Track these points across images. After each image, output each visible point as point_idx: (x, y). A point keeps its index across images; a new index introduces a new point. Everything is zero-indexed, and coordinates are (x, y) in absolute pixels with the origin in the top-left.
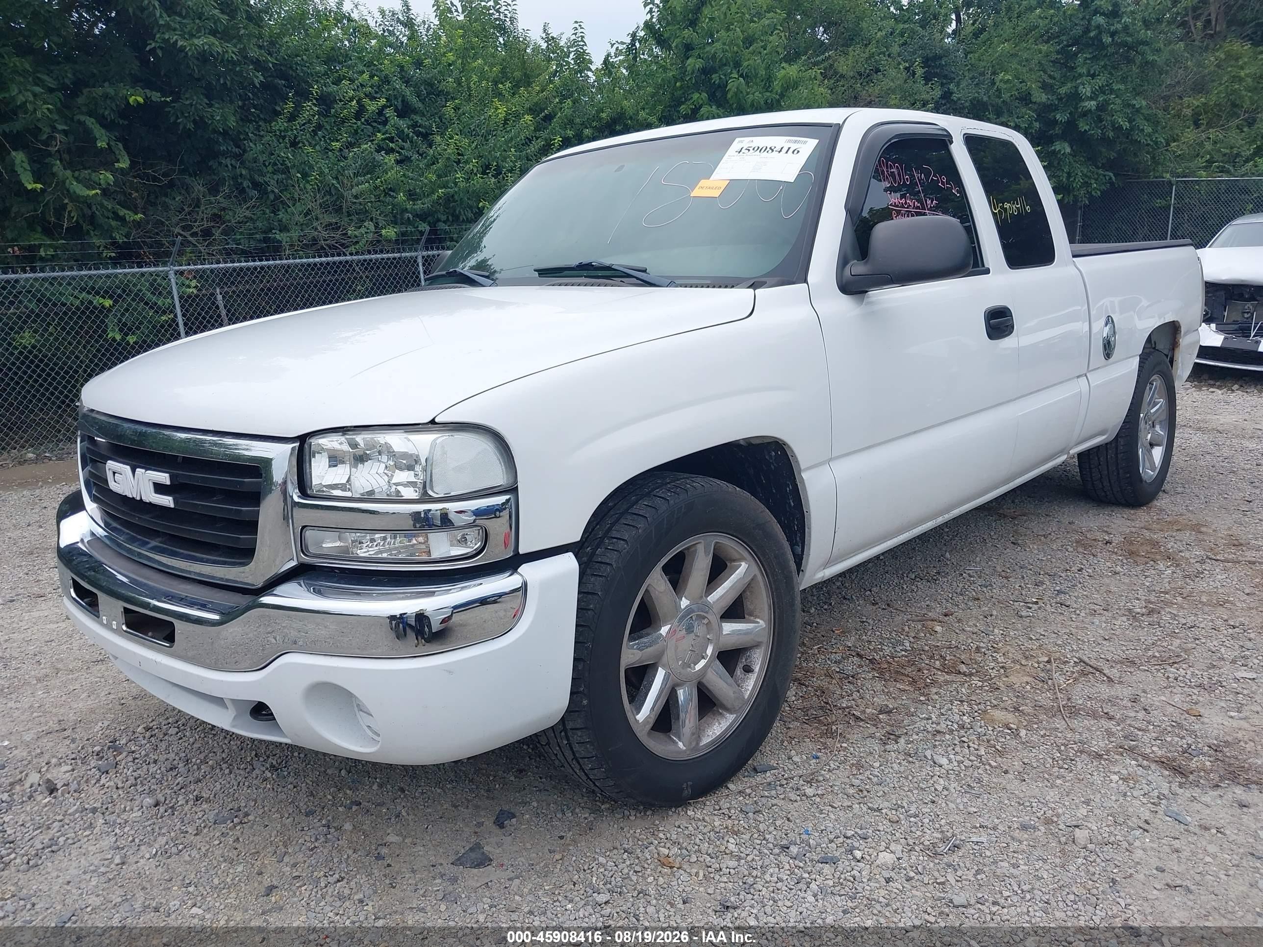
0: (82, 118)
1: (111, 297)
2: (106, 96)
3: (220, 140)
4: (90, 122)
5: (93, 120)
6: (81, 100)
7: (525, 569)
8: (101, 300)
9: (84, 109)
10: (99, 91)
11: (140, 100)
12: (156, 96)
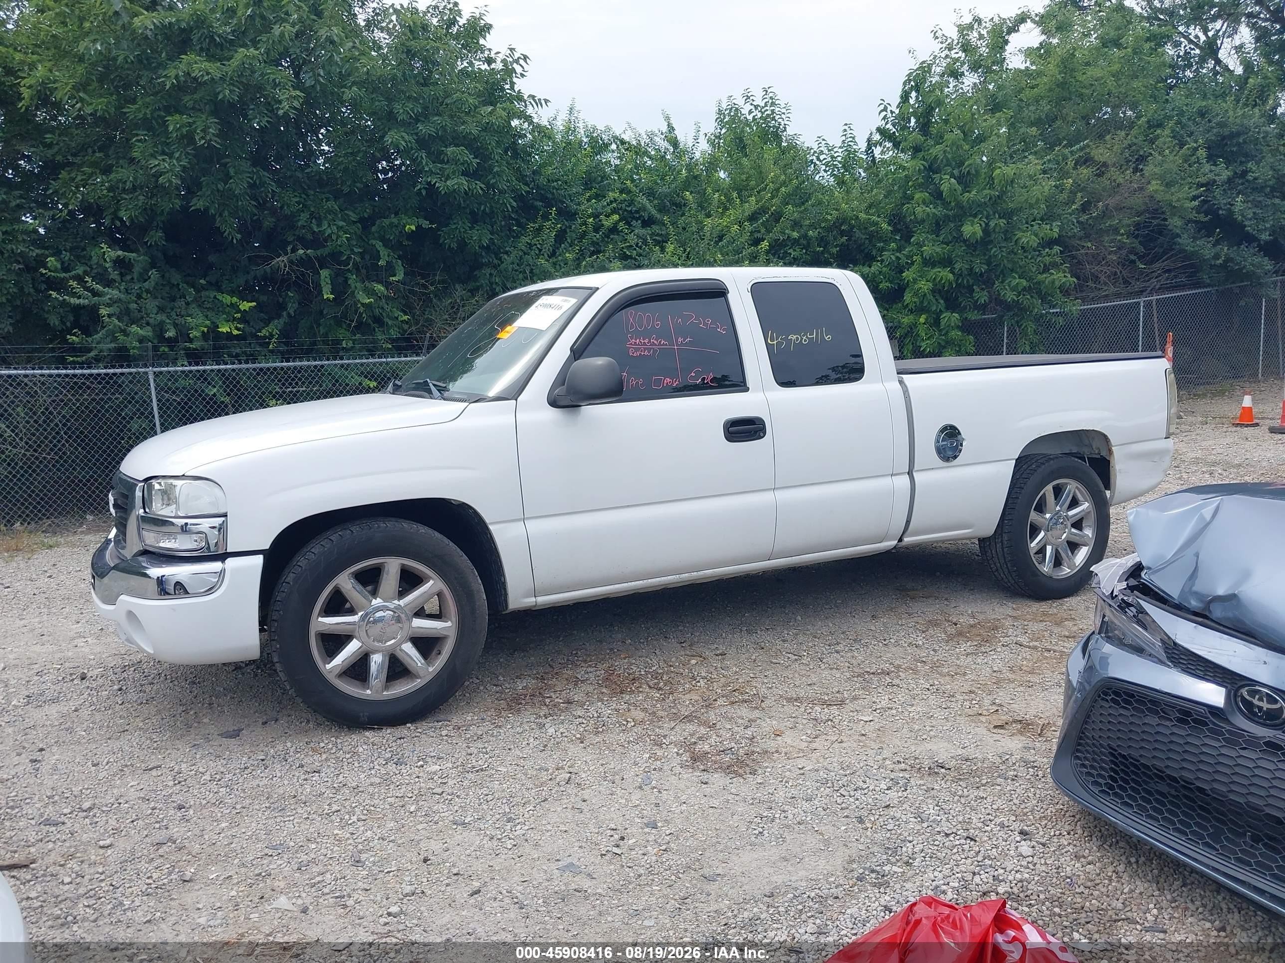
0: (374, 242)
1: (376, 380)
2: (391, 225)
3: (483, 254)
4: (379, 245)
5: (381, 243)
6: (374, 229)
7: (230, 562)
8: (369, 382)
9: (376, 235)
10: (386, 222)
11: (413, 228)
12: (426, 224)
